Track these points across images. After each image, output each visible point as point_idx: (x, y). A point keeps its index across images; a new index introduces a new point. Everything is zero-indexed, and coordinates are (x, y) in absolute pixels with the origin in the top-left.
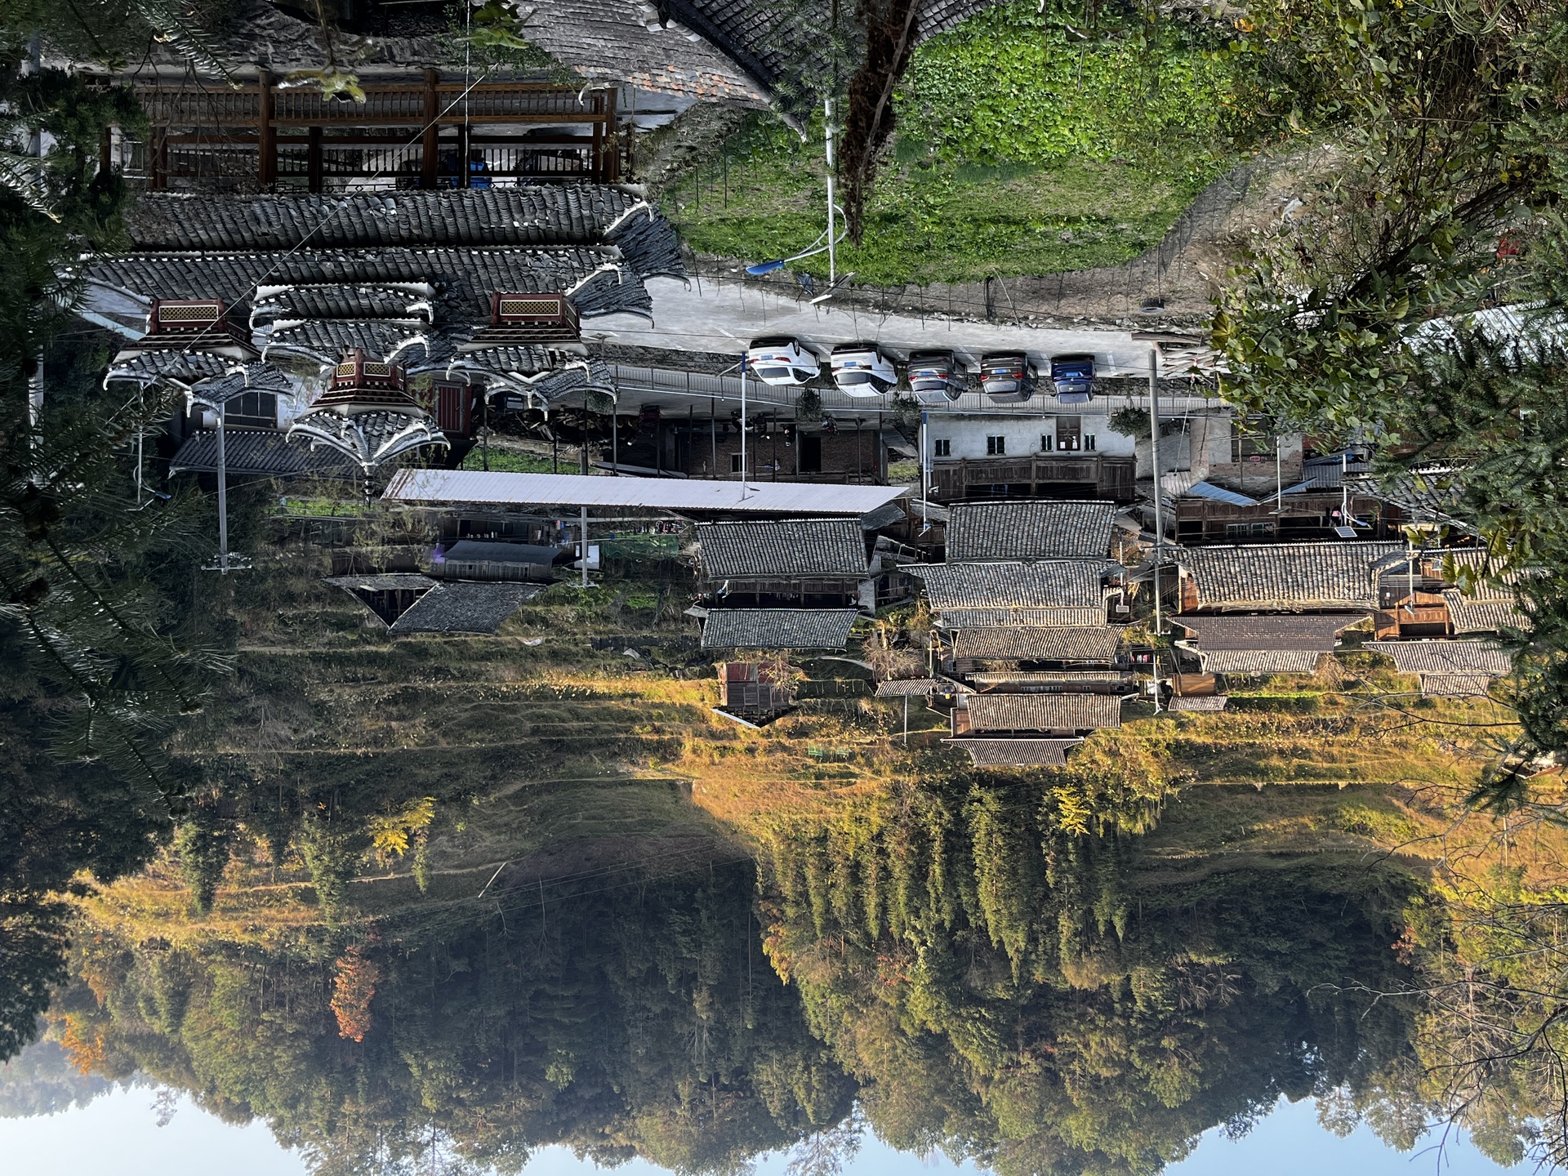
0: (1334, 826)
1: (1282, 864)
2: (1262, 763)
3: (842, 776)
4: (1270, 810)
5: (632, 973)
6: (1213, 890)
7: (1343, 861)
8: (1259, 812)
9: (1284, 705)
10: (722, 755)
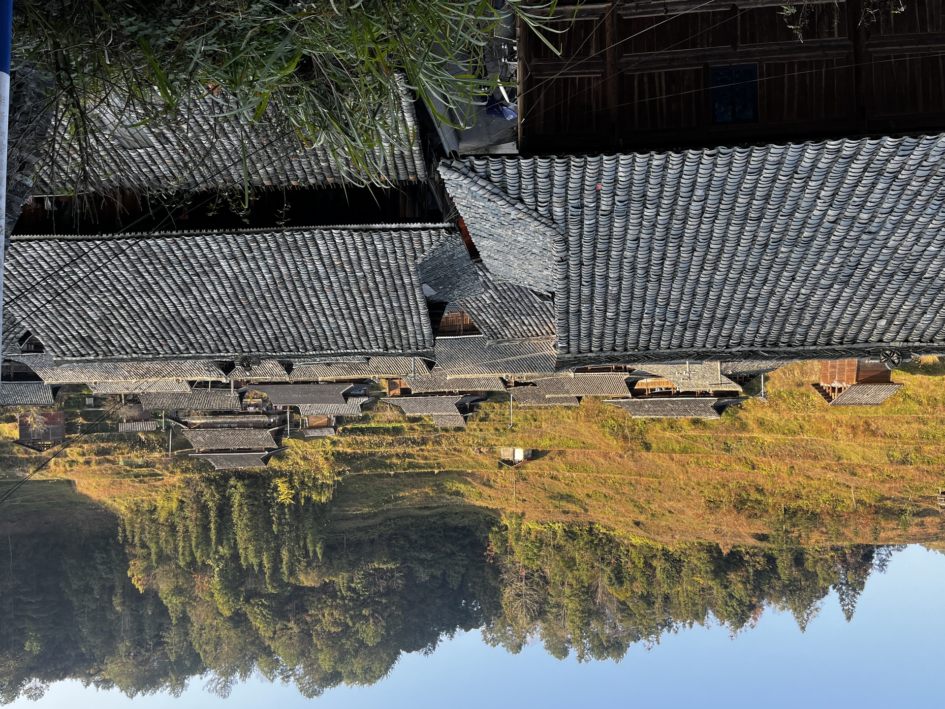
0: (443, 492)
1: (427, 513)
2: (388, 461)
3: (151, 475)
4: (405, 485)
5: (75, 587)
6: (387, 529)
7: (461, 509)
8: (398, 487)
9: (387, 431)
10: (71, 466)
